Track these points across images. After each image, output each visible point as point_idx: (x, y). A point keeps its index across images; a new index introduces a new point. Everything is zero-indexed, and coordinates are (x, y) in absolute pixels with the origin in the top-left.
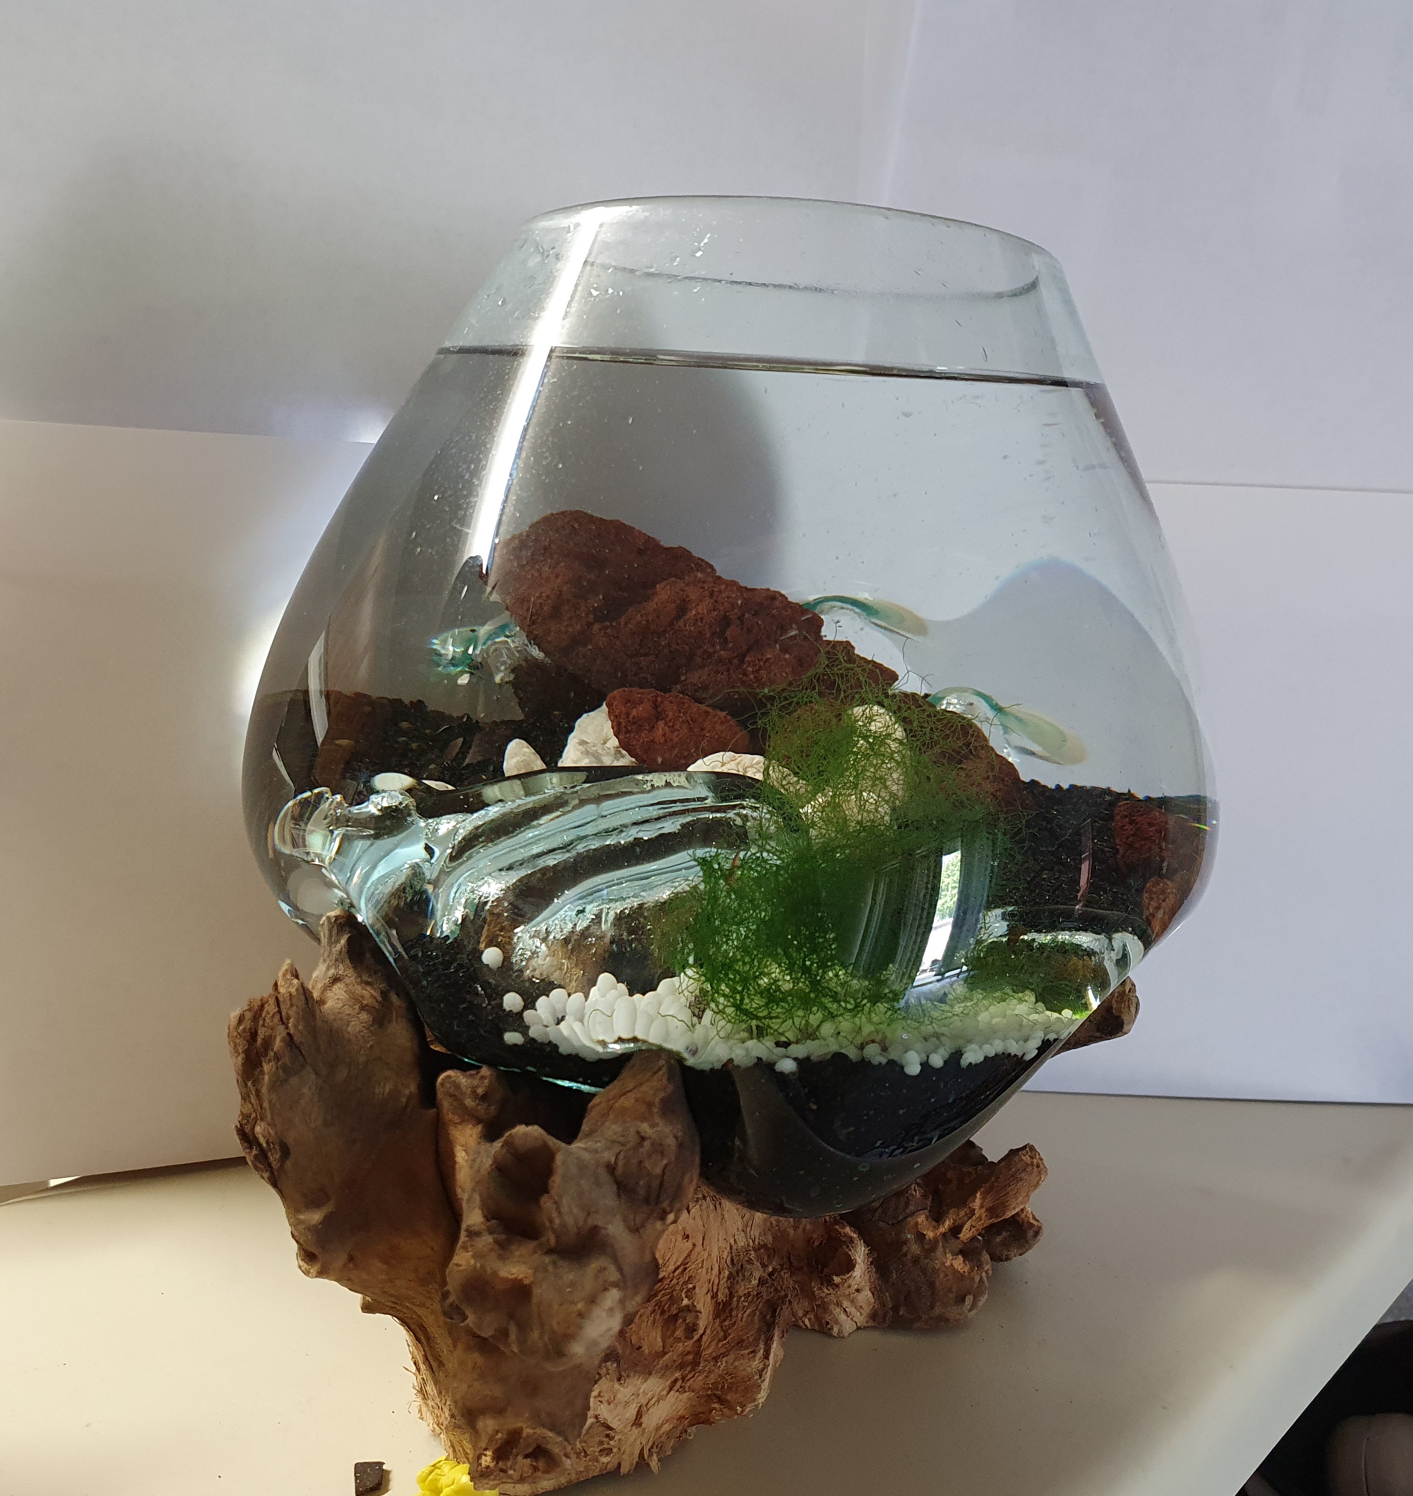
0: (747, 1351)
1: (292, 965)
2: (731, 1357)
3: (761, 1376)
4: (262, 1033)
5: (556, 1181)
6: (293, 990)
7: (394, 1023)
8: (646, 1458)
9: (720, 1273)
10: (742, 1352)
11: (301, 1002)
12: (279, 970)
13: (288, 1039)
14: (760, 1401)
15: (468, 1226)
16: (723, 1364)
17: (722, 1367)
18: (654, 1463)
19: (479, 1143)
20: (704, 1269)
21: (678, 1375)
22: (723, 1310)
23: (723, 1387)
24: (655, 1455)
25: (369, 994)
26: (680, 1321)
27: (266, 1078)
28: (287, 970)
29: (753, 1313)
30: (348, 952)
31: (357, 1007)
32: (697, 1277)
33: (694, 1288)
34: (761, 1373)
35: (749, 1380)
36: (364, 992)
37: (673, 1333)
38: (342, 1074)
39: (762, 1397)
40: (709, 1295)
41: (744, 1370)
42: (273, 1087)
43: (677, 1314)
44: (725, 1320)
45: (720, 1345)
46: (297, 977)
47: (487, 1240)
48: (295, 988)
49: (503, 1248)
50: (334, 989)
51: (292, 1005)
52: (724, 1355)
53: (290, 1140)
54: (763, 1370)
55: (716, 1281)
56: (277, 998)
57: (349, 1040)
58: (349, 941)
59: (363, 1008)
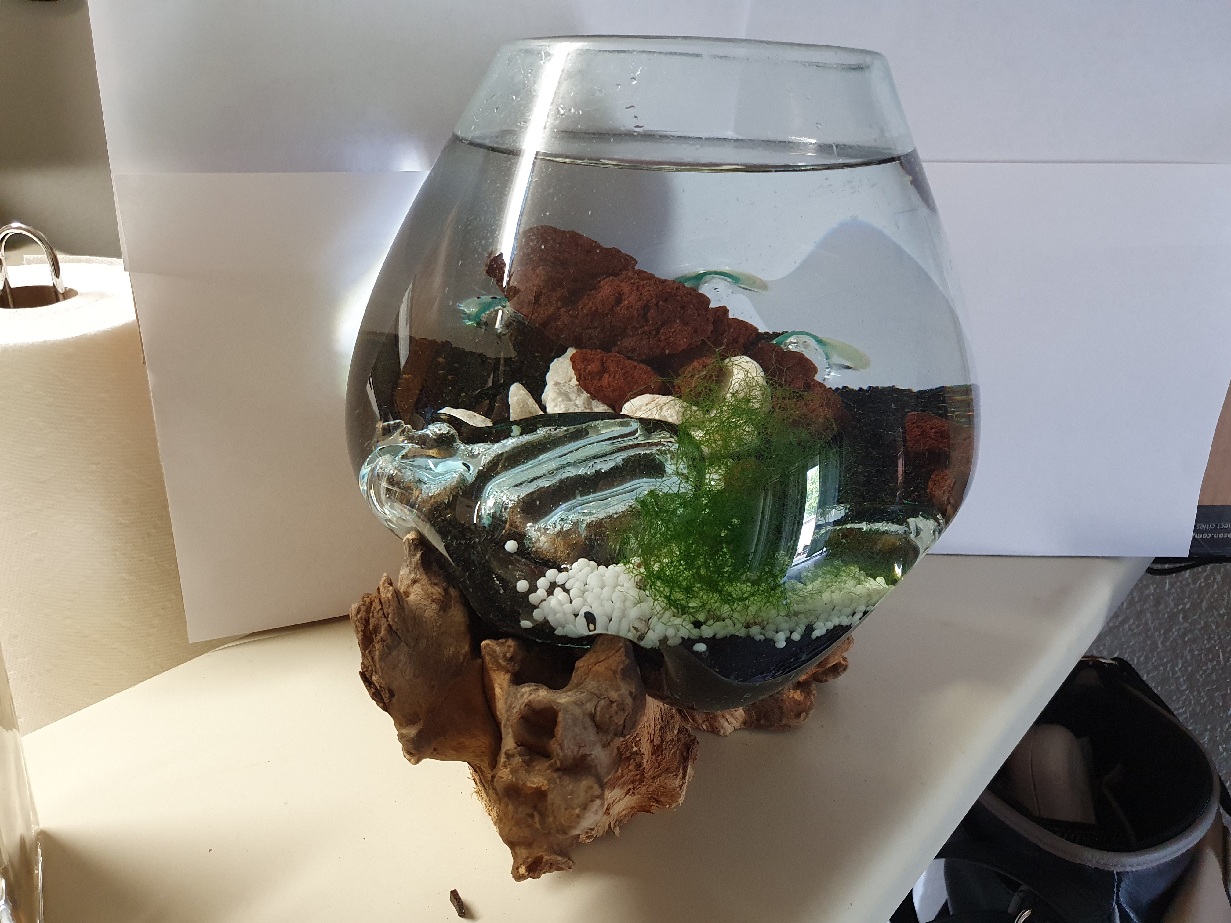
0: (672, 775)
1: (388, 577)
2: (662, 778)
3: (681, 789)
4: (372, 621)
5: (559, 730)
6: (389, 595)
7: (453, 608)
8: (612, 828)
9: (655, 727)
10: (669, 775)
11: (394, 603)
12: (380, 580)
13: (389, 628)
14: (680, 802)
15: (507, 751)
16: (658, 781)
17: (657, 783)
18: (617, 831)
19: (509, 687)
20: (646, 727)
21: (631, 786)
22: (657, 750)
23: (658, 793)
24: (617, 827)
25: (436, 591)
26: (632, 760)
27: (377, 652)
28: (385, 581)
29: (675, 752)
30: (422, 563)
31: (430, 600)
32: (642, 733)
33: (640, 740)
34: (681, 787)
35: (674, 791)
36: (433, 590)
37: (628, 767)
38: (423, 645)
39: (681, 800)
40: (649, 741)
41: (671, 785)
42: (382, 658)
43: (630, 756)
44: (658, 756)
45: (656, 771)
46: (391, 584)
47: (517, 760)
48: (391, 593)
49: (528, 764)
50: (414, 587)
51: (390, 606)
52: (659, 776)
53: (394, 686)
54: (682, 785)
55: (653, 733)
56: (380, 600)
57: (426, 622)
58: (422, 556)
59: (433, 601)
